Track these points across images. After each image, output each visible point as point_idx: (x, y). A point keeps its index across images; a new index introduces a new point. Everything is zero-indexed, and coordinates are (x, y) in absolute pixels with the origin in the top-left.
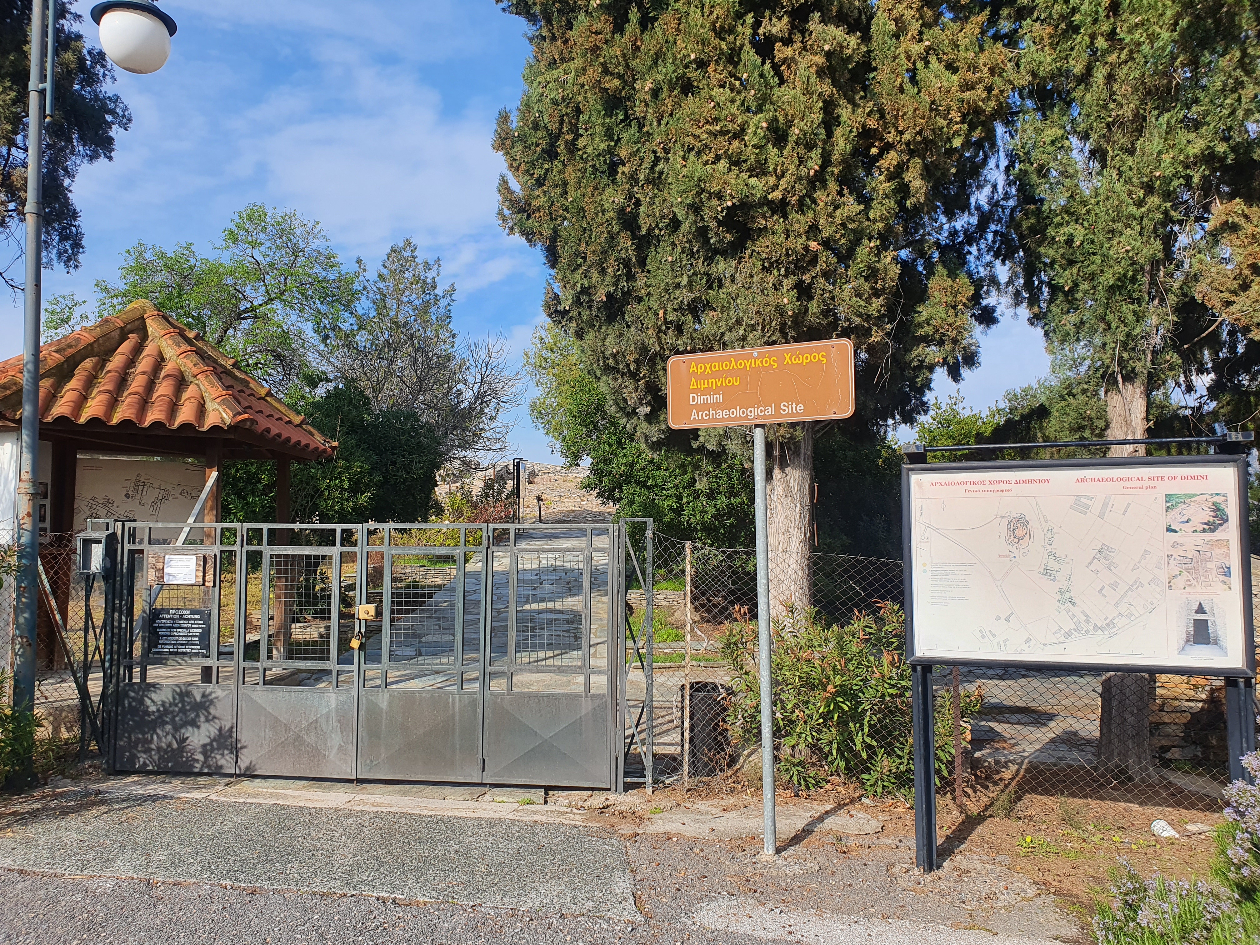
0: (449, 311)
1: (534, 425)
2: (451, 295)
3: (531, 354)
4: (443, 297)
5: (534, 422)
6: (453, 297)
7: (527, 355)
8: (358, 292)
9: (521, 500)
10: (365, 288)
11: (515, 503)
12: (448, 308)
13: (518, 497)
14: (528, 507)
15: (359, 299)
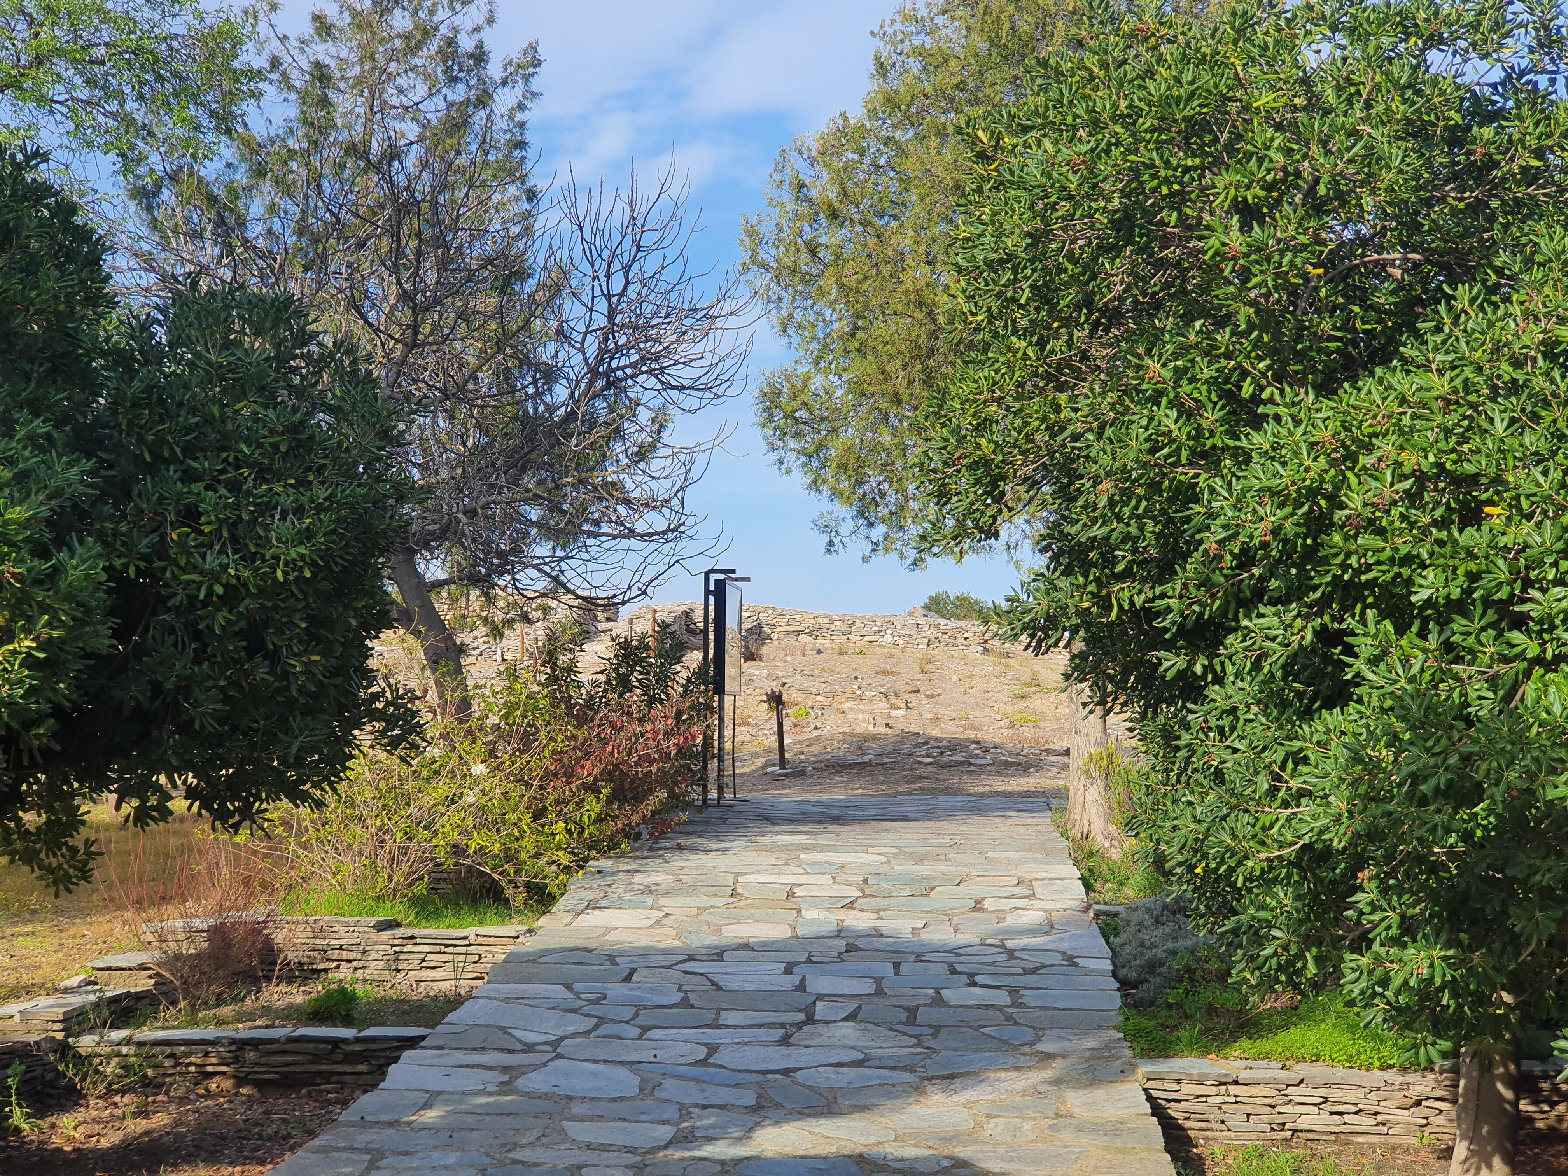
0: (522, 125)
1: (773, 457)
2: (527, 79)
3: (767, 231)
4: (504, 83)
5: (773, 448)
6: (536, 84)
7: (752, 234)
8: (254, 75)
9: (728, 700)
10: (275, 62)
11: (709, 707)
12: (519, 117)
13: (720, 690)
14: (745, 723)
15: (257, 95)
